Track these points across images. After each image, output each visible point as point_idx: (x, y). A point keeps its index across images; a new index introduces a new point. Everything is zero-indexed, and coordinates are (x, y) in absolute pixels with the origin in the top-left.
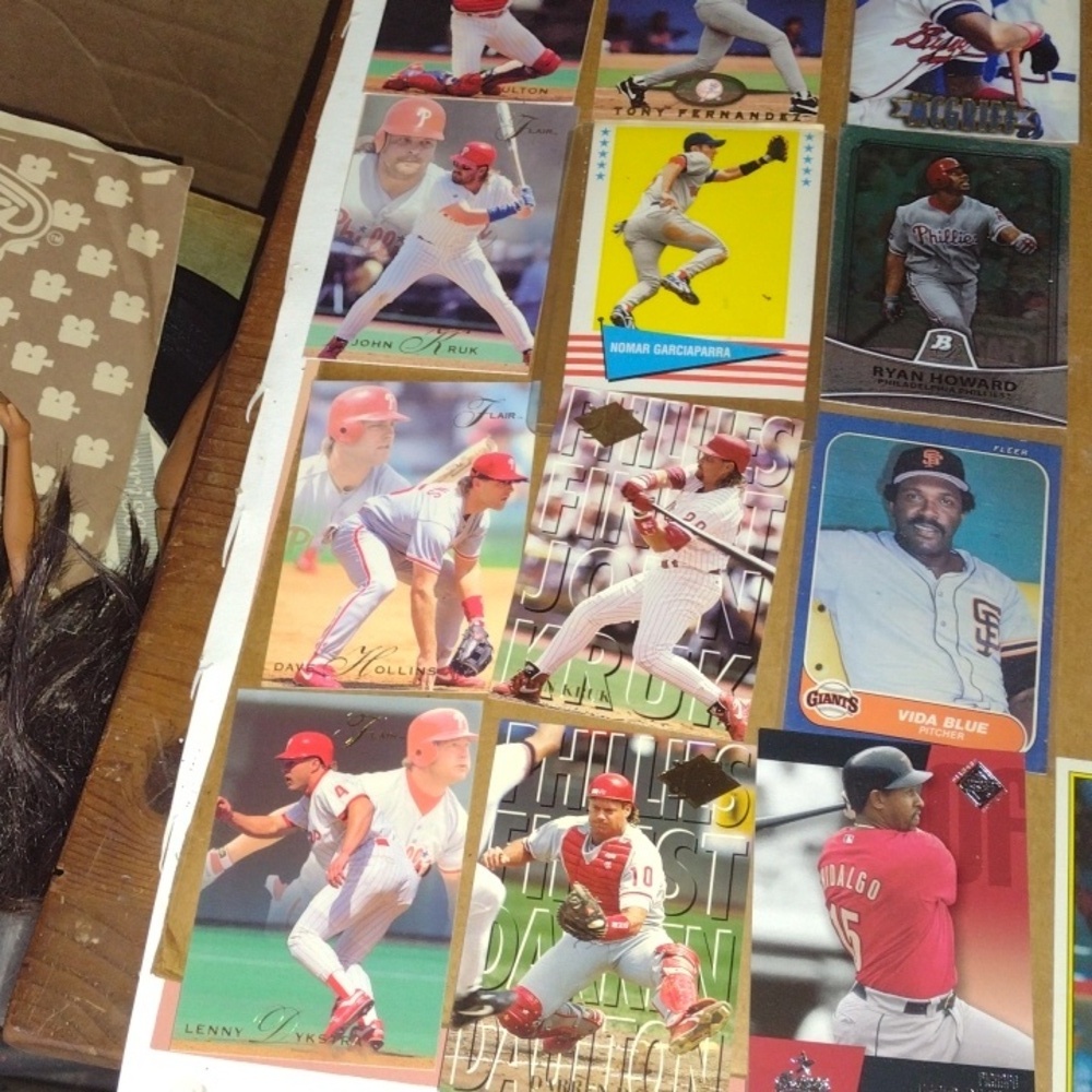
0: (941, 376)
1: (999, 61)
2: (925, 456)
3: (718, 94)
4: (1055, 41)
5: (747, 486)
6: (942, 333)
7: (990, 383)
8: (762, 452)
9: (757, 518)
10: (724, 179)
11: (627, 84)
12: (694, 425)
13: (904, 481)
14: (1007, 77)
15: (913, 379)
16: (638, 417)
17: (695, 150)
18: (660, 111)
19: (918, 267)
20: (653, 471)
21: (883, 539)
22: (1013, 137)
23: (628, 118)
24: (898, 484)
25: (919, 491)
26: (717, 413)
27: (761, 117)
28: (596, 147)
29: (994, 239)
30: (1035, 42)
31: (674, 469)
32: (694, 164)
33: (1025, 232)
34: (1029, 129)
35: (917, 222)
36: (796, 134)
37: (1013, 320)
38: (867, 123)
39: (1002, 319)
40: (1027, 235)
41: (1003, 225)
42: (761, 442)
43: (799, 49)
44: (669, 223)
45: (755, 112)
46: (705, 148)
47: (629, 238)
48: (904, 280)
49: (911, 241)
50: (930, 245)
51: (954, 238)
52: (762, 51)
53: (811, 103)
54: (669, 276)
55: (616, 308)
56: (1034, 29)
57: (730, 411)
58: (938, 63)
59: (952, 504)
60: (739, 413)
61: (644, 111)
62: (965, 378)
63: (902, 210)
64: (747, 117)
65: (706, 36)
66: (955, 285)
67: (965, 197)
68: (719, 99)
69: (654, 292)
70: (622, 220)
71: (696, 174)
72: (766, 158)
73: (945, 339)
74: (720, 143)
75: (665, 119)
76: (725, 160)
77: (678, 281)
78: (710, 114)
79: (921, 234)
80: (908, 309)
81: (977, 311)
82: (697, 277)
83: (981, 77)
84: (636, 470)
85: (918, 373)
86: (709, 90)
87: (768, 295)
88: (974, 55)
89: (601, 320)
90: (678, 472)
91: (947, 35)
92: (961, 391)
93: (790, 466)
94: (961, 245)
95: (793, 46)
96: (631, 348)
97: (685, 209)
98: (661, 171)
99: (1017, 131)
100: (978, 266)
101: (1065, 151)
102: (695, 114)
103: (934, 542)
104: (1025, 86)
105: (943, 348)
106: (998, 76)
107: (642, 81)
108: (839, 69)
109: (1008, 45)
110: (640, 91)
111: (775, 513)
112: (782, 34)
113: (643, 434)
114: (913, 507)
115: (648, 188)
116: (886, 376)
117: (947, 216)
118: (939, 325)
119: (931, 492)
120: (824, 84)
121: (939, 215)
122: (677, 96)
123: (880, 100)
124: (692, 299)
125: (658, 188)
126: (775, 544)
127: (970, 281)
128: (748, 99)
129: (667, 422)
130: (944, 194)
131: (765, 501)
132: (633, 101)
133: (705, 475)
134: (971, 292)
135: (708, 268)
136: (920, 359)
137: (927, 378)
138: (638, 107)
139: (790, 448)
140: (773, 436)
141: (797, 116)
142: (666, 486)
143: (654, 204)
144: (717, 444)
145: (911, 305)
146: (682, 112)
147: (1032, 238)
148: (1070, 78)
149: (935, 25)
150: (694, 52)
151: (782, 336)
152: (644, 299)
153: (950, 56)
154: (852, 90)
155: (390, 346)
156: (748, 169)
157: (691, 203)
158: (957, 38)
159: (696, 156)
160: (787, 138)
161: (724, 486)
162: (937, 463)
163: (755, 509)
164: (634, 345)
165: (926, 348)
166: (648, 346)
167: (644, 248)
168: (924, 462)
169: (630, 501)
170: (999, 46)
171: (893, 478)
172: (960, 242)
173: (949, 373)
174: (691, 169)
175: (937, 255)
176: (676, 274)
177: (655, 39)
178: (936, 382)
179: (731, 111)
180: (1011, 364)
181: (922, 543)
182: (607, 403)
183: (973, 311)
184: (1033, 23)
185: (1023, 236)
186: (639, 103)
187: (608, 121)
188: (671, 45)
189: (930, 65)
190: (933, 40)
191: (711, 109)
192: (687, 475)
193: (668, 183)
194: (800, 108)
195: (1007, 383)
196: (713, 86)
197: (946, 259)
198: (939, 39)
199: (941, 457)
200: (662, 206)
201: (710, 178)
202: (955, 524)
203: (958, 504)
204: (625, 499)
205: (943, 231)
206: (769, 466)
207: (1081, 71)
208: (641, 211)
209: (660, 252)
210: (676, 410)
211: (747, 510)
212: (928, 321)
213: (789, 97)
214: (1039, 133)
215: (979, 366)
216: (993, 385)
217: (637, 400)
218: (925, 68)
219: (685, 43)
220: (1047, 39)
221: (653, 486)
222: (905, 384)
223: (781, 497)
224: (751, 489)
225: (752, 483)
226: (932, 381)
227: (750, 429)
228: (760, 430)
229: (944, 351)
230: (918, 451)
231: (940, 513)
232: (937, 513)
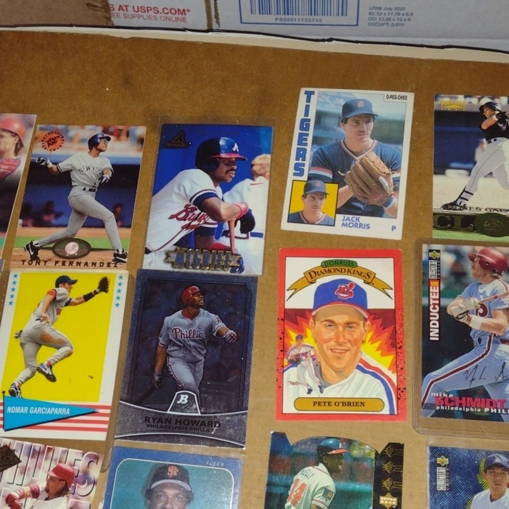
0: (181, 420)
1: (224, 227)
2: (169, 471)
3: (76, 251)
4: (253, 213)
5: (71, 496)
6: (183, 393)
7: (206, 422)
8: (80, 474)
10: (75, 304)
11: (29, 245)
12: (46, 459)
13: (156, 487)
14: (227, 236)
15: (166, 423)
16: (17, 454)
17: (61, 286)
18: (45, 262)
19: (174, 353)
20: (23, 487)
22: (228, 272)
23: (29, 267)
24: (153, 489)
25: (164, 493)
26: (59, 450)
27: (98, 265)
28: (10, 285)
29: (215, 334)
30: (243, 215)
31: (33, 486)
32: (60, 295)
33: (231, 330)
34: (237, 267)
35: (175, 326)
36: (115, 275)
37: (221, 383)
39: (216, 383)
40: (232, 331)
41: (220, 325)
42: (81, 469)
43: (120, 223)
44: (44, 332)
45: (95, 262)
46: (67, 285)
47: (23, 341)
48: (166, 362)
49: (171, 338)
50: (180, 339)
51: (194, 335)
52: (100, 224)
53: (124, 256)
54: (42, 364)
55: (12, 385)
56: (243, 206)
57: (66, 449)
58: (192, 229)
59: (181, 499)
60: (70, 450)
61: (37, 262)
62: (193, 421)
63: (167, 319)
64: (90, 265)
65: (73, 216)
66: (192, 363)
67: (201, 310)
68: (76, 254)
69: (33, 374)
70: (20, 330)
71: (61, 301)
72: (97, 290)
73: (185, 397)
74: (75, 282)
75: (49, 267)
76: (77, 292)
77: (46, 367)
78: (71, 263)
79: (176, 333)
80: (167, 379)
81: (203, 379)
82: (56, 365)
83: (214, 236)
84: (14, 486)
85: (169, 419)
86: (72, 249)
87: (92, 376)
88: (211, 223)
89: (4, 392)
90: (36, 488)
91: (198, 212)
92: (191, 429)
93: (95, 483)
94: (197, 339)
95: (117, 221)
96: (18, 410)
97: (53, 323)
98: (42, 300)
99: (230, 268)
100: (205, 352)
101: (254, 279)
102: (63, 264)
104: (236, 241)
105: (183, 403)
106: (223, 236)
107: (38, 244)
108: (143, 233)
109: (230, 216)
110: (35, 250)
112: (112, 214)
113: (19, 464)
114: (160, 503)
115: (35, 310)
116: (151, 420)
117: (191, 321)
118: (182, 389)
119: (171, 493)
120: (133, 242)
121: (186, 321)
122: (55, 253)
123: (161, 252)
124: (52, 378)
125: (40, 311)
127: (200, 360)
128: (92, 254)
129: (33, 457)
130: (190, 308)
131: (79, 505)
132: (31, 256)
133: (50, 489)
134: (201, 366)
135: (62, 359)
136: (170, 411)
137: (173, 421)
138: (34, 260)
139: (95, 472)
140: (87, 464)
141: (116, 264)
142: (29, 496)
143: (37, 320)
144: (58, 470)
145: (168, 377)
146: (57, 262)
147: (234, 333)
149: (192, 206)
150: (65, 226)
151: (97, 401)
152: (28, 379)
153: (199, 224)
154: (147, 246)
156: (88, 297)
157: (57, 319)
158: (203, 213)
159: (62, 290)
160: (109, 278)
161: (59, 496)
162: (175, 474)
164: (19, 408)
165: (174, 403)
166: (27, 408)
167: (30, 347)
168: (168, 474)
169: (9, 506)
170: (224, 218)
171: (151, 487)
172: (197, 337)
173: (186, 418)
174: (58, 298)
175: (184, 345)
176: (45, 363)
177: (46, 218)
178: (178, 423)
179: (82, 262)
180: (219, 411)
182: (2, 446)
183: (201, 378)
184: (243, 203)
185: (230, 332)
186: (35, 258)
187: (16, 269)
188: (54, 222)
189: (188, 230)
190: (190, 215)
191: (72, 260)
192: (41, 490)
193: (45, 307)
194: (119, 258)
195: (216, 423)
196: (74, 246)
197: (189, 348)
198: (194, 214)
199: (178, 471)
200: (41, 321)
201: (68, 304)
203: (184, 499)
204: (7, 505)
205: (188, 331)
206: (84, 483)
207: (266, 231)
208: (30, 325)
209: (38, 350)
210: (38, 449)
213: (112, 252)
214: (241, 269)
215: (201, 413)
216: (209, 424)
217: (18, 443)
218: (185, 232)
219: (61, 220)
220: (250, 211)
221: (22, 497)
222: (161, 427)
223: (88, 502)
224: (73, 498)
225: (74, 494)
226: (176, 424)
227: (75, 460)
228: (80, 460)
229: (183, 405)
230: (166, 467)
231: (174, 505)
232: (172, 505)
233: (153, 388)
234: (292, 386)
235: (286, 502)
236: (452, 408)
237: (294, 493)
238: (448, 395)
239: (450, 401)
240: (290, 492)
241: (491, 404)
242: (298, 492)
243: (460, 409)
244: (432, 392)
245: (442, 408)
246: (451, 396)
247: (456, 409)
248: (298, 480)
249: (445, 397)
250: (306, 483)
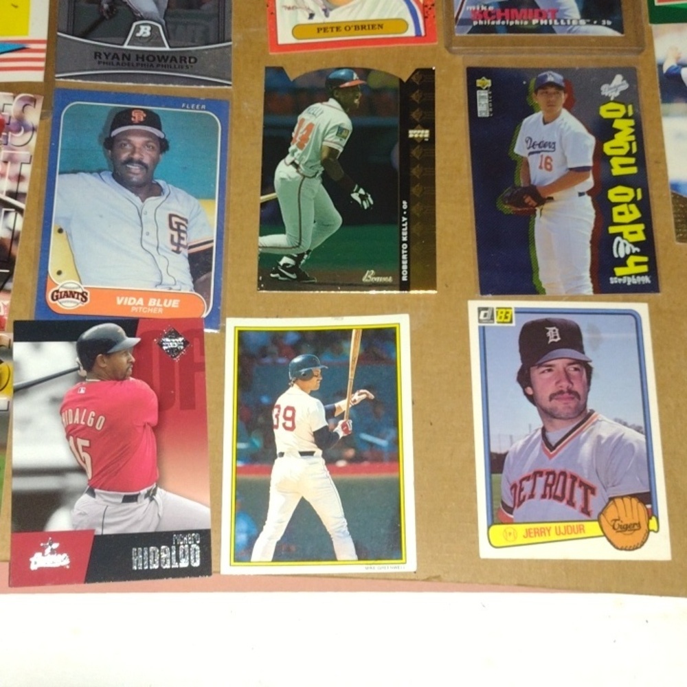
0: (143, 56)
2: (133, 115)
5: (3, 147)
7: (178, 59)
8: (13, 121)
9: (11, 170)
13: (119, 134)
15: (123, 59)
21: (104, 177)
24: (114, 137)
25: (129, 141)
37: (193, 11)
39: (186, 11)
42: (13, 114)
59: (153, 148)
62: (160, 56)
73: (146, 29)
80: (119, 8)
81: (169, 6)
85: (127, 55)
87: (16, 4)
92: (158, 66)
93: (34, 129)
103: (140, 176)
105: (144, 35)
111: (23, 165)
114: (125, 152)
116: (103, 57)
118: (142, 19)
119: (138, 141)
126: (24, 187)
131: (16, 157)
136: (129, 44)
137: (133, 58)
139: (33, 116)
140: (20, 108)
145: (121, 5)
151: (27, 34)
162: (142, 119)
163: (9, 163)
165: (132, 36)
168: (133, 119)
171: (110, 133)
173: (148, 54)
178: (140, 60)
180: (192, 44)
181: (132, 177)
183: (165, 6)
195: (190, 58)
199: (145, 115)
202: (155, 162)
203: (157, 148)
206: (19, 131)
211: (3, 164)
215: (170, 47)
216: (181, 60)
222: (118, 64)
223: (28, 153)
224: (5, 149)
225: (6, 144)
226: (137, 60)
227: (4, 104)
228: (11, 105)
229: (145, 38)
230: (128, 112)
231: (144, 155)
232: (142, 155)
233: (102, 19)
234: (287, 12)
235: (290, 146)
236: (493, 23)
237: (300, 135)
238: (488, 7)
239: (490, 14)
240: (294, 135)
241: (541, 15)
242: (304, 133)
243: (503, 23)
244: (467, 5)
245: (481, 22)
246: (491, 8)
247: (498, 22)
248: (303, 120)
249: (483, 11)
250: (314, 123)
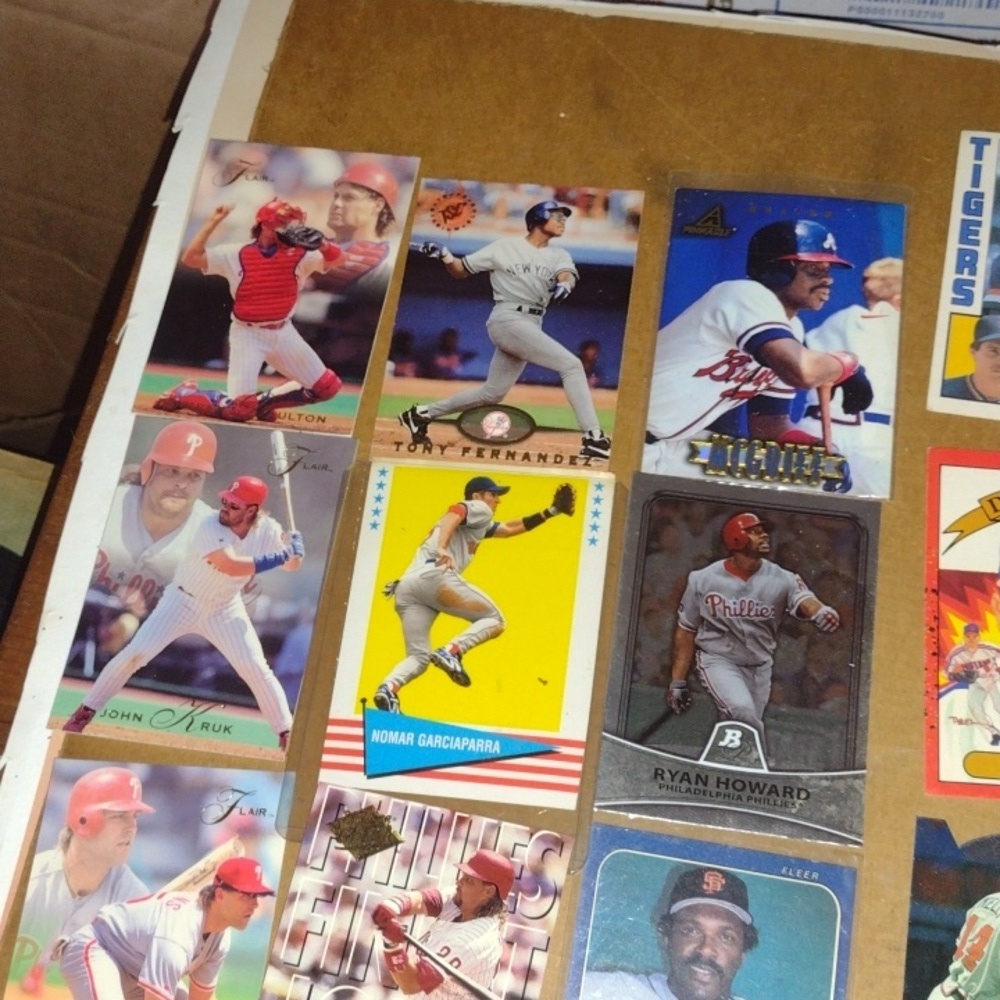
0: (728, 780)
1: (808, 398)
2: (706, 880)
3: (505, 430)
5: (507, 916)
6: (731, 727)
7: (780, 789)
8: (526, 874)
9: (519, 958)
10: (506, 535)
11: (410, 414)
12: (455, 838)
13: (681, 911)
14: (816, 417)
15: (697, 783)
16: (395, 826)
17: (477, 498)
18: (443, 448)
19: (710, 645)
20: (408, 893)
21: (655, 984)
22: (819, 490)
23: (409, 457)
24: (675, 914)
25: (697, 924)
26: (481, 823)
27: (550, 460)
28: (372, 491)
29: (793, 612)
30: (846, 377)
31: (428, 890)
32: (475, 515)
33: (827, 604)
34: (837, 480)
35: (711, 590)
36: (585, 482)
37: (809, 712)
38: (662, 470)
39: (797, 711)
40: (829, 609)
41: (803, 595)
42: (527, 863)
43: (594, 379)
44: (444, 586)
45: (544, 454)
46: (488, 496)
47: (400, 602)
48: (693, 662)
49: (704, 613)
50: (723, 618)
51: (750, 610)
52: (554, 380)
53: (604, 445)
54: (440, 650)
55: (381, 687)
56: (847, 360)
57: (495, 821)
58: (742, 399)
59: (733, 939)
60: (504, 824)
61: (426, 448)
62: (754, 783)
63: (695, 577)
64: (534, 459)
65: (497, 361)
66: (748, 667)
67: (764, 561)
68: (506, 436)
69: (422, 669)
70: (395, 580)
71: (476, 527)
72: (552, 510)
73: (734, 735)
74: (504, 491)
75: (449, 459)
76: (509, 511)
77: (449, 656)
78: (495, 454)
79: (713, 605)
80: (695, 695)
81: (770, 701)
82: (470, 652)
83: (788, 416)
84: (389, 890)
85: (702, 777)
86: (496, 424)
87: (544, 679)
88: (781, 390)
89: (364, 701)
90: (435, 895)
91: (753, 365)
92: (749, 798)
93: (557, 893)
94: (756, 619)
95: (588, 374)
96: (394, 738)
97: (462, 569)
98: (439, 523)
99: (824, 482)
100: (774, 645)
101: (874, 506)
102: (480, 454)
103: (709, 988)
104: (835, 429)
105: (731, 746)
106: (806, 415)
107: (426, 412)
108: (639, 402)
109: (819, 378)
110: (422, 423)
111: (536, 952)
112: (578, 361)
113: (400, 847)
114: (690, 942)
115: (424, 543)
116: (667, 775)
117: (743, 583)
118: (729, 717)
119: (711, 924)
120: (620, 420)
121: (735, 583)
122: (461, 430)
123: (679, 442)
124: (461, 679)
125: (434, 543)
126: (534, 991)
127: (765, 663)
128: (537, 437)
129: (427, 832)
130: (741, 557)
131: (526, 937)
132: (414, 435)
133: (464, 899)
134: (765, 676)
135: (482, 642)
136: (706, 759)
137: (712, 782)
138: (419, 443)
139: (557, 871)
140: (539, 855)
141: (588, 459)
142: (421, 912)
143: (429, 561)
144: (478, 862)
145: (698, 692)
146: (466, 450)
147: (834, 612)
148: (882, 419)
149: (742, 353)
150: (482, 379)
151: (557, 729)
152: (412, 677)
153: (756, 391)
154: (649, 429)
155: (140, 719)
156: (532, 522)
157: (469, 562)
158: (764, 369)
159: (478, 505)
160: (575, 486)
161: (483, 915)
162: (719, 889)
163: (515, 945)
164: (397, 733)
165: (713, 746)
166: (413, 735)
167: (415, 615)
168: (705, 887)
169: (380, 928)
170: (808, 380)
171: (669, 909)
172: (757, 615)
173: (738, 777)
174: (471, 521)
175: (731, 632)
176: (448, 648)
177: (442, 361)
178: (723, 786)
179: (518, 451)
180: (805, 768)
181: (698, 988)
182: (363, 807)
183: (766, 699)
184: (847, 353)
185: (825, 609)
186: (420, 438)
187: (384, 459)
188: (459, 370)
189: (734, 402)
190: (738, 371)
191: (496, 448)
192: (445, 900)
193: (445, 537)
194: (593, 449)
195: (799, 790)
196: (501, 420)
197: (739, 635)
198: (745, 370)
199: (724, 881)
200: (438, 564)
201: (490, 533)
202: (735, 964)
203: (739, 940)
204: (377, 926)
205: (738, 602)
206: (533, 892)
207: (897, 410)
208: (415, 570)
209: (432, 620)
210: (437, 818)
211: (506, 946)
212: (718, 712)
213: (580, 436)
214: (847, 485)
215: (770, 769)
216: (785, 792)
217: (395, 804)
218: (728, 405)
219: (474, 367)
220: (861, 370)
221: (407, 911)
222: (688, 790)
223: (545, 932)
224: (512, 920)
225: (513, 912)
226: (718, 786)
227: (515, 844)
228: (526, 846)
229: (732, 749)
230: (699, 873)
231: (718, 950)
232: (716, 952)
233: (670, 712)
234: (957, 727)
235: (951, 962)
237: (968, 945)
240: (958, 942)
242: (976, 942)
248: (975, 918)
250: (994, 926)
